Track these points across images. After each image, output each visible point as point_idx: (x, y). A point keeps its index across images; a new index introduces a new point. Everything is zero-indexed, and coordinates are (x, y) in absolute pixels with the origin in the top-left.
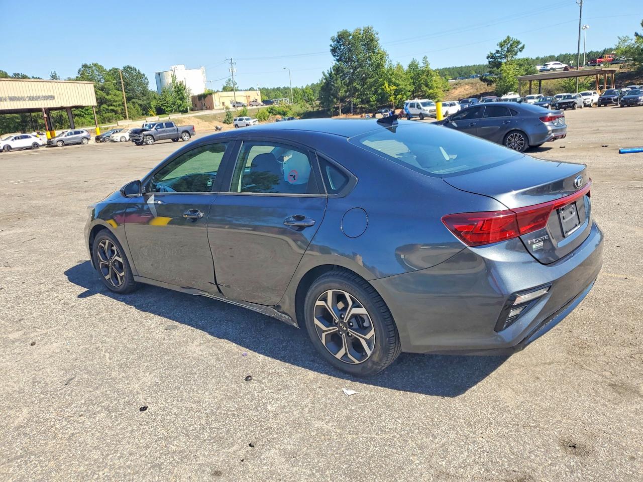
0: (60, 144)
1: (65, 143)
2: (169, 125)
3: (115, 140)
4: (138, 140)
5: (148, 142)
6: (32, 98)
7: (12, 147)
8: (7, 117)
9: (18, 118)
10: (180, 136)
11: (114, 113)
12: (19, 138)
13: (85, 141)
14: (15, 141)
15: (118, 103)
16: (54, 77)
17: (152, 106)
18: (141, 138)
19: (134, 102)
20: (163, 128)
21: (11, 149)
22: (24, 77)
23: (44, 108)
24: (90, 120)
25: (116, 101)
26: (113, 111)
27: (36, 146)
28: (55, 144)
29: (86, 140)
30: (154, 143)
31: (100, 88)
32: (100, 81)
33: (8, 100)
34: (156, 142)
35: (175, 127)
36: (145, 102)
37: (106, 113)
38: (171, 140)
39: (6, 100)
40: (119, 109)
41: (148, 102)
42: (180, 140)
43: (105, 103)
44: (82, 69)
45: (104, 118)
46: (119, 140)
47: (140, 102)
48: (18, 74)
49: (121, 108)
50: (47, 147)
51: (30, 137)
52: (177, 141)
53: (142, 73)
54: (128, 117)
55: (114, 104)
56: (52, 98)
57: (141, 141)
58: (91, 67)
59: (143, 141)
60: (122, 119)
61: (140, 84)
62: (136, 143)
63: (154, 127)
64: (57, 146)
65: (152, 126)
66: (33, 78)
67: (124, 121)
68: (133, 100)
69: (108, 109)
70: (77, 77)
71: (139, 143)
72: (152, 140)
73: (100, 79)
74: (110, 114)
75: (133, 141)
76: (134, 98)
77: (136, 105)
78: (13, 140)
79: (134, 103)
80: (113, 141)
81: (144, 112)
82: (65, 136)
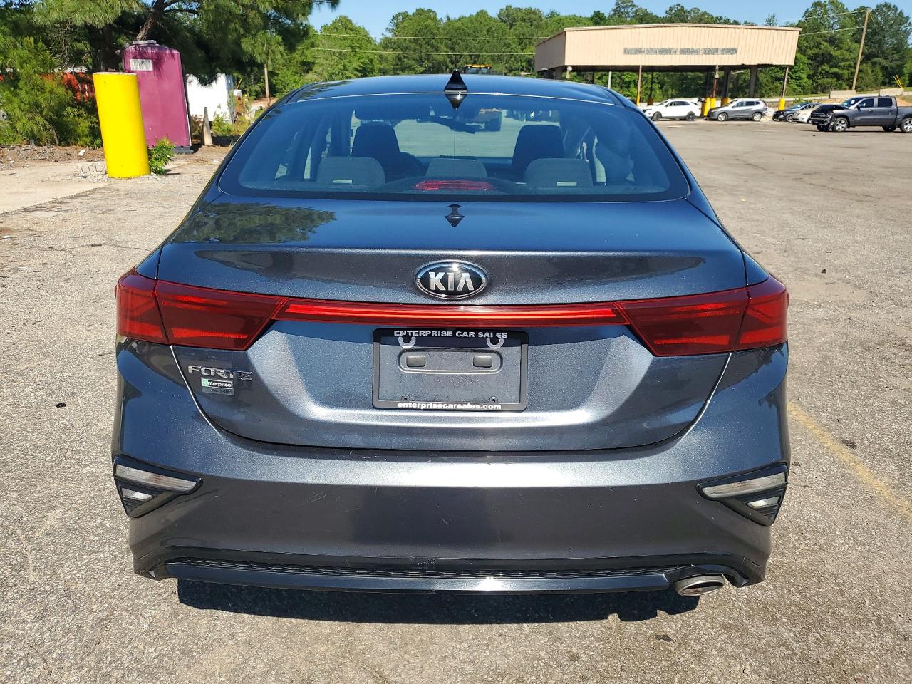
0: (722, 117)
1: (730, 117)
2: (886, 102)
3: (800, 120)
4: (823, 122)
5: (837, 128)
6: (708, 52)
7: (663, 115)
8: (689, 77)
9: (700, 78)
10: (897, 123)
11: (835, 79)
12: (675, 105)
13: (757, 117)
14: (670, 108)
15: (848, 63)
16: (770, 22)
17: (905, 71)
18: (828, 120)
19: (876, 63)
20: (872, 106)
21: (662, 117)
22: (727, 22)
23: (719, 66)
24: (795, 87)
25: (847, 60)
26: (835, 74)
27: (691, 116)
28: (716, 117)
29: (759, 115)
30: (847, 129)
31: (828, 39)
32: (832, 27)
33: (678, 53)
34: (851, 129)
35: (894, 107)
36: (893, 64)
37: (823, 78)
38: (881, 128)
39: (675, 53)
40: (846, 73)
41: (899, 63)
42: (898, 129)
43: (828, 62)
44: (811, 9)
45: (817, 86)
46: (805, 120)
47: (885, 63)
48: (721, 18)
49: (849, 72)
50: (706, 120)
51: (688, 104)
52: (892, 130)
53: (905, 15)
54: (854, 87)
55: (842, 64)
56: (734, 51)
57: (825, 124)
58: (825, 6)
59: (829, 125)
60: (845, 90)
61: (896, 33)
62: (819, 127)
63: (856, 105)
64: (717, 120)
65: (853, 102)
66: (746, 23)
67: (848, 91)
68: (876, 59)
69: (828, 72)
70: (800, 21)
71: (823, 128)
72: (844, 125)
73: (834, 23)
74: (829, 80)
75: (814, 124)
76: (877, 57)
77: (878, 69)
78: (667, 106)
79: (874, 64)
80: (796, 120)
81: (887, 80)
82: (733, 107)
